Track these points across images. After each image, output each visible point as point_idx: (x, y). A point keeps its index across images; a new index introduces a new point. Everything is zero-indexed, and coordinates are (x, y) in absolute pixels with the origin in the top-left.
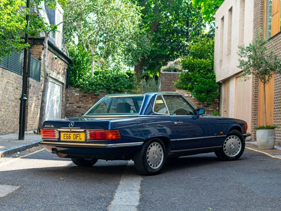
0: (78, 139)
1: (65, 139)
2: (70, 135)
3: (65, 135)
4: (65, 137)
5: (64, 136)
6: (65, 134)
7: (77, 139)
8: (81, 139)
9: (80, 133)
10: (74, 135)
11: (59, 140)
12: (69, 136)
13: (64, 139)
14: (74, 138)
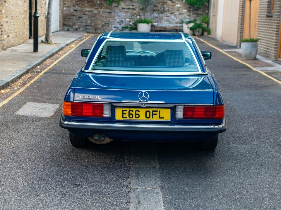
0: (156, 118)
1: (126, 117)
2: (137, 113)
3: (124, 112)
4: (127, 115)
5: (123, 114)
6: (126, 111)
7: (152, 118)
8: (163, 118)
9: (159, 109)
10: (148, 113)
11: (112, 119)
12: (136, 114)
13: (123, 117)
14: (148, 116)
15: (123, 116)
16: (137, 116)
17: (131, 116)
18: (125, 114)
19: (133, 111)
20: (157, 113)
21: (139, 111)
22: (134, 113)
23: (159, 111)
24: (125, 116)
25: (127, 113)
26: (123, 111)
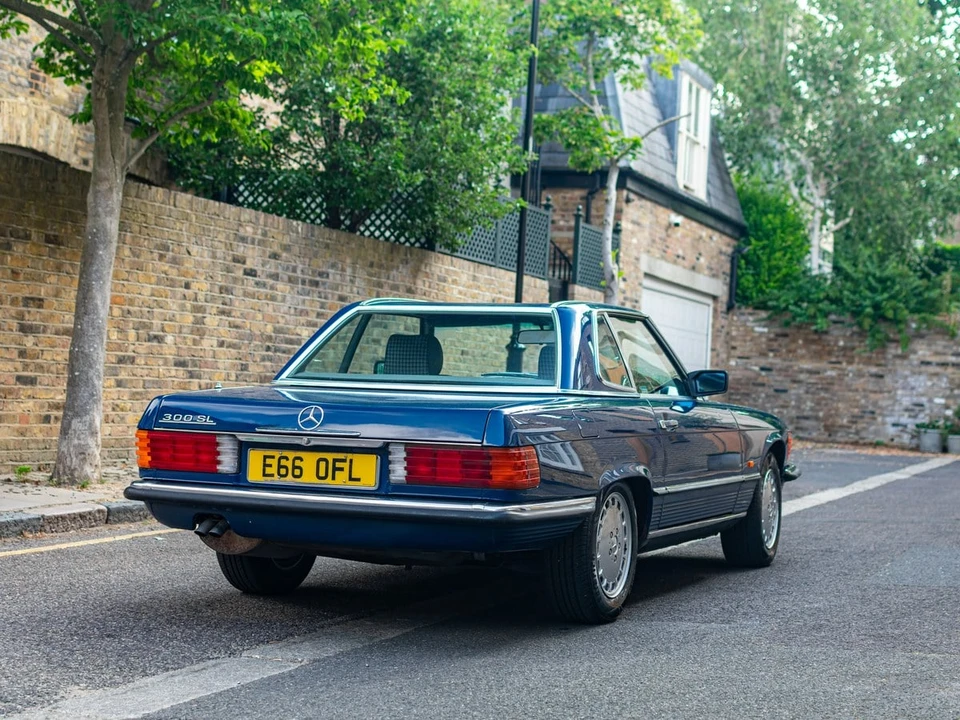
1: (272, 475)
2: (298, 463)
3: (268, 461)
5: (265, 465)
6: (273, 457)
7: (333, 478)
8: (358, 480)
9: (350, 456)
10: (323, 465)
12: (294, 467)
13: (265, 475)
14: (322, 474)
15: (264, 470)
16: (297, 472)
17: (283, 471)
18: (270, 466)
19: (287, 459)
20: (346, 466)
21: (301, 460)
22: (289, 464)
23: (351, 461)
24: (269, 471)
25: (274, 462)
26: (265, 457)
